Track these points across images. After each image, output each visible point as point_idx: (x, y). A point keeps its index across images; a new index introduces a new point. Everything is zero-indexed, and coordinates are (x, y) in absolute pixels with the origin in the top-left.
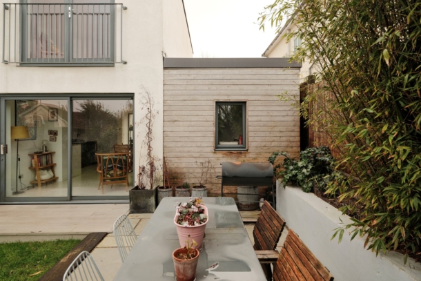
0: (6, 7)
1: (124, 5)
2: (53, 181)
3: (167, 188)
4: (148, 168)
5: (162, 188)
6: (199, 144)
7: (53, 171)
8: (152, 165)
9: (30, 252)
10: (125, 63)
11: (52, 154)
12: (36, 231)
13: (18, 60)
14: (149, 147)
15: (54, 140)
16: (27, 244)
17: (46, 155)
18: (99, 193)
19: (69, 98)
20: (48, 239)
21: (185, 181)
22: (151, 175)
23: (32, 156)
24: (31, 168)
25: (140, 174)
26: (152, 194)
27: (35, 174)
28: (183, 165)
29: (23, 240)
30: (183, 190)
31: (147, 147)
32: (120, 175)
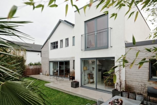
0: (82, 36)
1: (111, 28)
2: (93, 82)
3: (126, 92)
4: (119, 83)
5: (124, 92)
6: (141, 77)
7: (93, 79)
8: (121, 83)
9: (85, 101)
10: (112, 47)
11: (93, 74)
12: (87, 96)
13: (84, 49)
14: (120, 76)
15: (93, 70)
16: (85, 99)
17: (91, 74)
18: (104, 89)
19: (96, 59)
20: (89, 99)
21: (134, 91)
22: (120, 86)
23: (88, 74)
24: (88, 78)
25: (116, 85)
26: (120, 93)
27: (89, 80)
28: (134, 84)
29: (85, 98)
30: (132, 94)
31: (119, 76)
32: (111, 84)
